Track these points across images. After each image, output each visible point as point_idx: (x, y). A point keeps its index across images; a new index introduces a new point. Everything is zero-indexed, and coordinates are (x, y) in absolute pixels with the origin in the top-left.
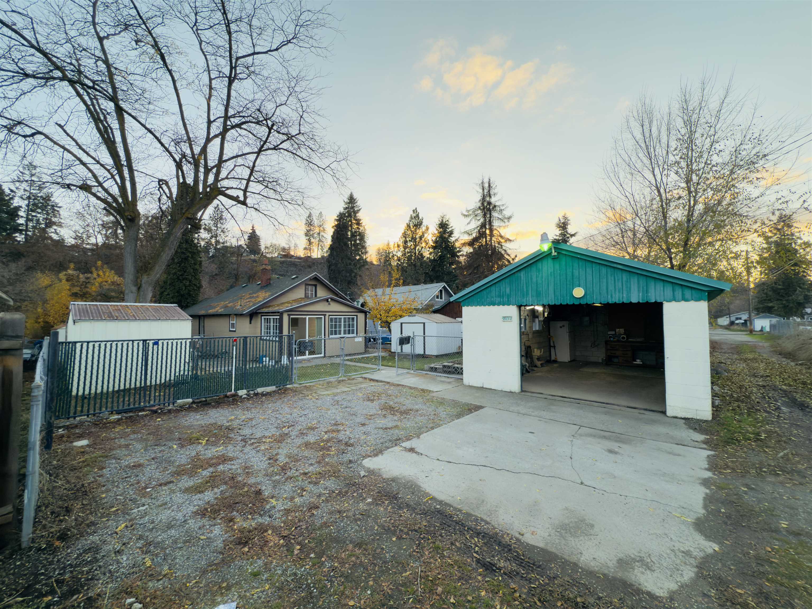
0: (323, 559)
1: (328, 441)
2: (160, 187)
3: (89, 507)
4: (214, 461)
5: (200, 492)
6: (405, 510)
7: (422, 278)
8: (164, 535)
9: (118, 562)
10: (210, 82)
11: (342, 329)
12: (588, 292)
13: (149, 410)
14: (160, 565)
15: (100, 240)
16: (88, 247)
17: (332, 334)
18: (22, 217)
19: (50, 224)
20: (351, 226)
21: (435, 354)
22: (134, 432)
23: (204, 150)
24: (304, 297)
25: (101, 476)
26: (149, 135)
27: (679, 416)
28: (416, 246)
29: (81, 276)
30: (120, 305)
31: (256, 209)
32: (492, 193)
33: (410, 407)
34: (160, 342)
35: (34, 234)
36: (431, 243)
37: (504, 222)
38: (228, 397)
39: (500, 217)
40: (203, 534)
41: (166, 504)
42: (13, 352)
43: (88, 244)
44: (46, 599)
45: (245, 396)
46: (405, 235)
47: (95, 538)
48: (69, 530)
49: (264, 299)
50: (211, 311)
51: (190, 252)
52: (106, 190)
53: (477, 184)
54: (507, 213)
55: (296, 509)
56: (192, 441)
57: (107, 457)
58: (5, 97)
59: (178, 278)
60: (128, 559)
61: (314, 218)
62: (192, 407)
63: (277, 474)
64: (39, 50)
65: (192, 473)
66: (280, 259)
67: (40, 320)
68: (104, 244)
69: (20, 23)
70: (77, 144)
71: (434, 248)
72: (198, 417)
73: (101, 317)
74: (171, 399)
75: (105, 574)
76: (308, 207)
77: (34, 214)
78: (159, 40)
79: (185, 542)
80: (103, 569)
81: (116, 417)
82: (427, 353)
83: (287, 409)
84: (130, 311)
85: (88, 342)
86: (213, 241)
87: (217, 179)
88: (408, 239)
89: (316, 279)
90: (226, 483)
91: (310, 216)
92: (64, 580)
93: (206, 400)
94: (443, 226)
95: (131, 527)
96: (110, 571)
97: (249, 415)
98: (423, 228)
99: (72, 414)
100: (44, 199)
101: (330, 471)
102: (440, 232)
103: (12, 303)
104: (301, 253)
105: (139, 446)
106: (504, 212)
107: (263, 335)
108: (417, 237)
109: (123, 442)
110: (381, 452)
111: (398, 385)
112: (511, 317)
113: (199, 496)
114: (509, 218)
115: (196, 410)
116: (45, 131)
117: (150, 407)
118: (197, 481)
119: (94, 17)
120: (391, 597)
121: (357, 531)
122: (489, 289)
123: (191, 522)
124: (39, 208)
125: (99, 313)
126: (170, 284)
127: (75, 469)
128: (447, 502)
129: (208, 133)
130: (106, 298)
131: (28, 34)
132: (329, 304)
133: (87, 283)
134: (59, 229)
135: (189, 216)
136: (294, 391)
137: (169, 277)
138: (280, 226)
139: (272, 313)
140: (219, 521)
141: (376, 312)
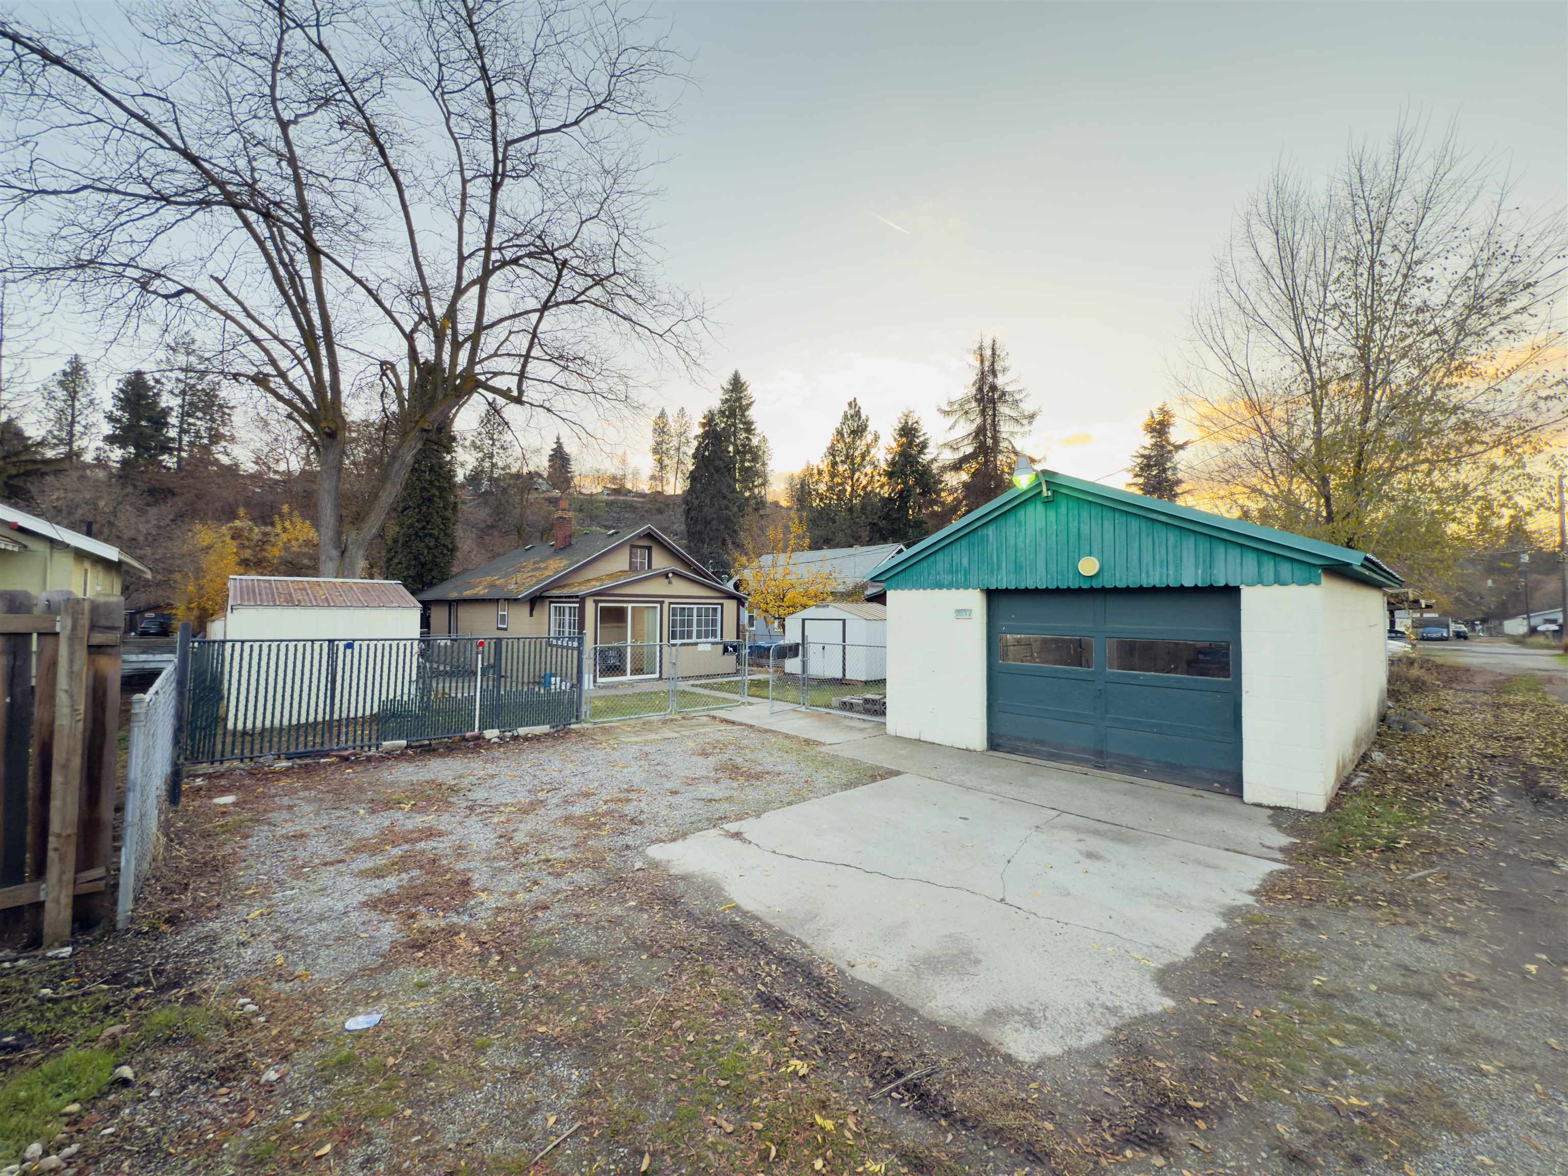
0: (526, 975)
1: (603, 815)
2: (384, 374)
3: (217, 887)
4: (415, 835)
5: (378, 877)
6: (681, 921)
7: (865, 534)
8: (311, 929)
9: (239, 955)
10: (464, 188)
11: (695, 629)
12: (1106, 567)
13: (336, 756)
14: (295, 964)
15: (295, 465)
16: (277, 477)
17: (674, 638)
18: (174, 426)
19: (215, 437)
20: (734, 434)
21: (864, 678)
22: (306, 788)
23: (452, 313)
24: (627, 568)
25: (245, 847)
26: (359, 287)
27: (1266, 802)
28: (853, 471)
29: (256, 530)
30: (308, 582)
31: (549, 410)
32: (998, 367)
33: (769, 768)
34: (356, 645)
35: (191, 456)
36: (883, 465)
37: (1022, 425)
38: (467, 740)
39: (1014, 414)
40: (365, 931)
41: (325, 889)
42: (109, 650)
43: (276, 472)
44: (137, 990)
45: (496, 740)
46: (832, 451)
47: (216, 925)
48: (182, 911)
49: (557, 572)
50: (468, 594)
51: (438, 488)
52: (291, 386)
53: (969, 351)
54: (1027, 407)
55: (517, 908)
56: (389, 805)
57: (258, 821)
58: (133, 241)
59: (416, 534)
60: (253, 953)
61: (670, 420)
62: (406, 754)
63: (503, 859)
64: (186, 154)
65: (375, 850)
66: (605, 497)
67: (192, 606)
68: (303, 472)
69: (157, 112)
70: (245, 310)
71: (890, 475)
72: (410, 770)
73: (274, 601)
74: (373, 741)
75: (218, 968)
76: (636, 405)
77: (191, 420)
78: (375, 121)
79: (338, 939)
80: (217, 964)
81: (285, 764)
82: (847, 677)
83: (557, 764)
84: (321, 592)
85: (243, 642)
86: (487, 464)
87: (472, 361)
88: (838, 459)
89: (649, 536)
90: (421, 867)
91: (662, 415)
92: (163, 970)
93: (430, 744)
94: (908, 432)
95: (267, 915)
96: (226, 966)
97: (491, 769)
98: (868, 437)
99: (218, 756)
100: (207, 394)
101: (587, 859)
102: (902, 446)
103: (149, 576)
104: (645, 487)
105: (307, 808)
106: (1021, 405)
107: (552, 635)
108: (856, 454)
109: (286, 801)
110: (684, 835)
111: (767, 731)
112: (971, 611)
113: (377, 882)
114: (1032, 417)
115: (411, 759)
116: (196, 286)
117: (338, 750)
118: (380, 860)
119: (273, 88)
120: (603, 1027)
121: (593, 943)
122: (932, 559)
123: (353, 915)
124: (200, 410)
125: (273, 594)
126: (403, 545)
127: (209, 835)
128: (755, 913)
129: (460, 278)
130: (293, 567)
131: (170, 130)
132: (670, 583)
133: (264, 542)
134: (230, 448)
135: (426, 426)
136: (581, 734)
137: (402, 532)
138: (590, 438)
139: (566, 597)
140: (394, 917)
141: (759, 598)
